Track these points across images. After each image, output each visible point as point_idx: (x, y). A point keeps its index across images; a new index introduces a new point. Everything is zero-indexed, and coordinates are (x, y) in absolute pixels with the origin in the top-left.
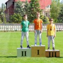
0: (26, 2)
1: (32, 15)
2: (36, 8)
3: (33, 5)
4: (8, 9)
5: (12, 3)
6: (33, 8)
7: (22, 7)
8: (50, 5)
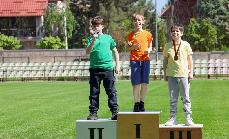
4: (173, 6)
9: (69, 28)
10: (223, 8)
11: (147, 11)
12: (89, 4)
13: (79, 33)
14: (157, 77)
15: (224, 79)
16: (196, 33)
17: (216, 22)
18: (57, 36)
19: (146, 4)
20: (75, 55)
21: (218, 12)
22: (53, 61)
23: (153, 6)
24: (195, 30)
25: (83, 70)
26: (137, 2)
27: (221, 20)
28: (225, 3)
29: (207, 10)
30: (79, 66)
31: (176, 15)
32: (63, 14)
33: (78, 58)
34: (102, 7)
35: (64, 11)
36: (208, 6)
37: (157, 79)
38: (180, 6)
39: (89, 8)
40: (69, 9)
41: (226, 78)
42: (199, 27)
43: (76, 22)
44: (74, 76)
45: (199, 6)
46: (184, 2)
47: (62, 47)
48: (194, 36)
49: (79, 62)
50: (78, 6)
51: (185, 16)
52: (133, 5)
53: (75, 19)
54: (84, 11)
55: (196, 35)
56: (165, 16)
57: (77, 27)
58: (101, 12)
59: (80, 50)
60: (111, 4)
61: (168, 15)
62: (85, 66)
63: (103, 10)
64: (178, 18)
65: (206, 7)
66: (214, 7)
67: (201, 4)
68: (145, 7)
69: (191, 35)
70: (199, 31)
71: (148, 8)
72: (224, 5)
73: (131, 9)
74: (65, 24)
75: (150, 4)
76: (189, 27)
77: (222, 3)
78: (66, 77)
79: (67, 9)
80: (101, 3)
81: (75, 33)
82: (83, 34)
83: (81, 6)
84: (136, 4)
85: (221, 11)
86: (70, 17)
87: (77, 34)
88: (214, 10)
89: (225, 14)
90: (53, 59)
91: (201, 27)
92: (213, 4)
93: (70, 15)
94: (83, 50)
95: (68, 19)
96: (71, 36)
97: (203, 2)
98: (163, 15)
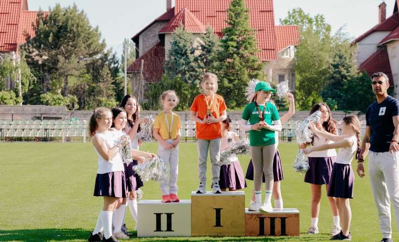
0: (207, 34)
1: (226, 83)
2: (242, 56)
3: (232, 46)
4: (143, 61)
5: (157, 40)
6: (233, 56)
7: (190, 52)
8: (295, 47)
9: (23, 81)
10: (193, 64)
11: (110, 65)
12: (46, 56)
13: (35, 88)
17: (187, 78)
18: (12, 91)
19: (109, 58)
20: (32, 112)
21: (189, 68)
22: (11, 119)
23: (117, 59)
25: (46, 130)
26: (99, 54)
27: (192, 77)
28: (196, 59)
30: (41, 124)
31: (147, 70)
32: (18, 65)
33: (40, 116)
34: (61, 59)
35: (19, 63)
36: (179, 62)
38: (151, 61)
39: (48, 59)
43: (32, 75)
44: (36, 136)
45: (169, 62)
46: (156, 57)
47: (17, 102)
49: (40, 121)
50: (33, 57)
53: (31, 72)
54: (40, 62)
57: (34, 81)
58: (60, 65)
60: (71, 56)
61: (138, 70)
62: (47, 125)
63: (62, 62)
64: (149, 74)
66: (184, 63)
72: (195, 61)
74: (20, 77)
75: (114, 56)
77: (193, 59)
78: (24, 137)
79: (23, 61)
80: (59, 55)
81: (30, 88)
83: (37, 58)
84: (98, 56)
85: (192, 67)
86: (25, 70)
87: (32, 89)
88: (184, 66)
89: (196, 71)
90: (11, 117)
92: (184, 59)
93: (25, 68)
95: (23, 72)
96: (27, 90)
97: (173, 58)
98: (132, 70)
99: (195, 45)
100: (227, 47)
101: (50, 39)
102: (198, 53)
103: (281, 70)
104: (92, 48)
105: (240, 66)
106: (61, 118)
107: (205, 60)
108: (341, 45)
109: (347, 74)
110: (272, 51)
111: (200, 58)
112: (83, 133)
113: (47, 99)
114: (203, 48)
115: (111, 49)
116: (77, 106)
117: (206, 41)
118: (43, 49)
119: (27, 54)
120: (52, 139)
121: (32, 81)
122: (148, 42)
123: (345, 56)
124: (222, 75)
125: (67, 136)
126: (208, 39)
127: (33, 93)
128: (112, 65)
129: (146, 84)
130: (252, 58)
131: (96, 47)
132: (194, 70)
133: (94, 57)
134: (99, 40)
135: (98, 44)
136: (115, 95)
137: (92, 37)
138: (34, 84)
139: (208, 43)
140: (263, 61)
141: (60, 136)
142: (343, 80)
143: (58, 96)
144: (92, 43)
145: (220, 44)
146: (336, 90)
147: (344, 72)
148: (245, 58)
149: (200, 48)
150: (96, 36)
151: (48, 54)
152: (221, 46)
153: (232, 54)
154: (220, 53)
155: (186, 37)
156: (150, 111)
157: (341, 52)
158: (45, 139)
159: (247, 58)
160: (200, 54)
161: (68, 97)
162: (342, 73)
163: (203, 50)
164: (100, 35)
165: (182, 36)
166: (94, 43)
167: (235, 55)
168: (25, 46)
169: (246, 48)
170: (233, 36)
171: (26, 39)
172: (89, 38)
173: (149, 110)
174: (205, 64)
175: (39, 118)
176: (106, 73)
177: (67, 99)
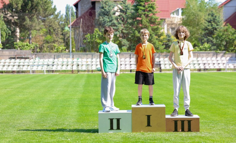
0: (124, 2)
1: (137, 33)
2: (147, 16)
3: (141, 10)
4: (82, 19)
5: (90, 5)
6: (141, 16)
7: (112, 13)
8: (182, 9)
9: (2, 34)
10: (115, 21)
11: (59, 22)
12: (16, 16)
13: (10, 38)
14: (74, 71)
15: (123, 73)
16: (99, 39)
19: (59, 17)
20: (8, 54)
21: (112, 24)
24: (98, 37)
26: (52, 16)
28: (116, 18)
29: (104, 22)
30: (15, 62)
31: (85, 26)
33: (14, 57)
34: (27, 19)
36: (105, 20)
37: (74, 72)
38: (88, 20)
39: (17, 19)
40: (2, 20)
41: (124, 72)
42: (101, 35)
43: (8, 30)
44: (13, 70)
45: (99, 20)
46: (90, 17)
48: (97, 41)
49: (15, 60)
50: (8, 17)
51: (91, 27)
52: (50, 18)
53: (7, 27)
54: (13, 21)
55: (99, 40)
56: (77, 26)
57: (9, 33)
59: (13, 51)
60: (33, 17)
61: (79, 26)
62: (20, 63)
63: (27, 21)
64: (86, 28)
65: (104, 20)
66: (109, 20)
67: (100, 18)
68: (58, 19)
69: (95, 40)
70: (101, 38)
71: (61, 20)
72: (116, 19)
73: (48, 21)
75: (61, 17)
76: (94, 35)
77: (115, 18)
78: (4, 71)
80: (25, 16)
81: (7, 38)
82: (12, 39)
83: (11, 18)
84: (51, 17)
85: (114, 23)
86: (3, 26)
87: (8, 39)
88: (109, 23)
89: (117, 26)
91: (102, 35)
92: (108, 18)
93: (3, 25)
94: (16, 51)
95: (2, 28)
96: (4, 39)
97: (101, 17)
98: (76, 26)
99: (116, 8)
100: (137, 10)
101: (20, 5)
102: (117, 14)
103: (172, 24)
104: (47, 12)
105: (146, 22)
106: (28, 58)
107: (122, 19)
108: (212, 8)
109: (217, 27)
110: (167, 12)
111: (118, 17)
112: (43, 67)
113: (19, 46)
114: (121, 11)
115: (60, 12)
116: (38, 50)
117: (123, 6)
118: (15, 12)
119: (4, 15)
120: (23, 72)
121: (8, 33)
122: (84, 7)
123: (215, 15)
124: (134, 28)
125: (33, 70)
126: (124, 5)
127: (9, 41)
128: (61, 23)
129: (84, 35)
130: (154, 17)
131: (50, 10)
132: (115, 26)
133: (49, 17)
134: (52, 6)
135: (51, 8)
136: (63, 43)
137: (47, 4)
138: (9, 36)
139: (124, 7)
140: (161, 19)
141: (28, 70)
142: (214, 31)
143: (26, 44)
144: (47, 8)
145: (133, 8)
146: (210, 38)
147: (215, 25)
148: (149, 17)
149: (119, 11)
150: (49, 3)
151: (18, 15)
152: (133, 9)
153: (141, 15)
154: (133, 14)
155: (110, 3)
156: (88, 53)
157: (213, 12)
158: (18, 72)
159: (150, 17)
160: (119, 14)
161: (33, 44)
162: (214, 26)
163: (121, 12)
164: (52, 2)
165: (107, 3)
166: (49, 8)
167: (143, 16)
168: (2, 10)
169: (150, 11)
170: (141, 3)
171: (3, 5)
172: (45, 5)
173: (86, 52)
174: (123, 21)
175: (13, 58)
176: (57, 28)
177: (32, 46)
